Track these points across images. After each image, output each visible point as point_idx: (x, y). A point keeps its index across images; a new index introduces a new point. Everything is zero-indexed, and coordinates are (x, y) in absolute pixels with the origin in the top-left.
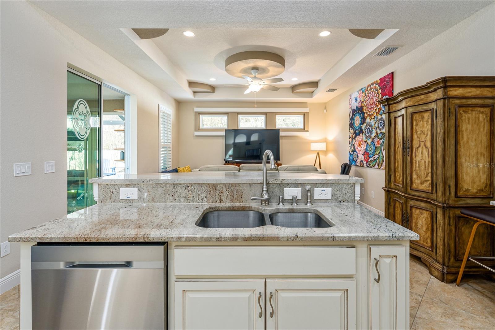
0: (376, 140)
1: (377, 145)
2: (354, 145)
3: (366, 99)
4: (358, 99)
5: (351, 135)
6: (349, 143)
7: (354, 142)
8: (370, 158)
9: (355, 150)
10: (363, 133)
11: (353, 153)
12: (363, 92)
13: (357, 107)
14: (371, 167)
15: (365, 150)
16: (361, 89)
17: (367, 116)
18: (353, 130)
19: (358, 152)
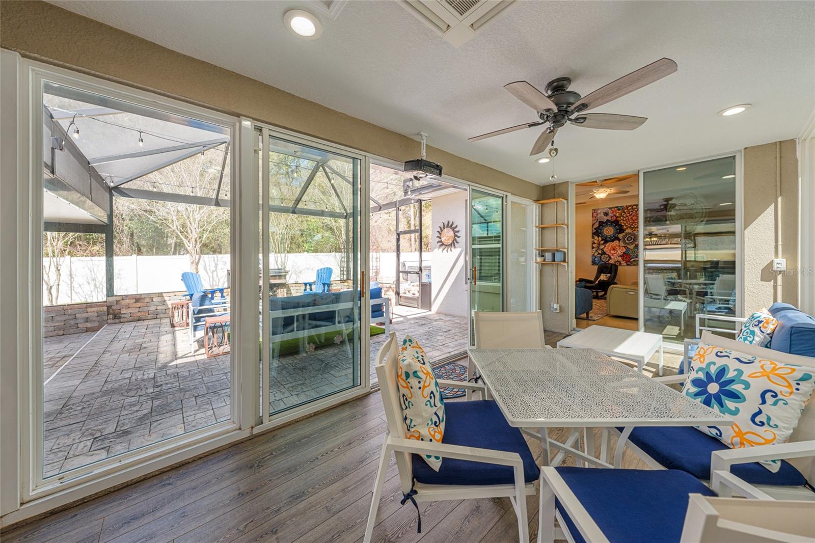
2: (602, 249)
3: (625, 216)
4: (611, 215)
5: (596, 242)
6: (593, 248)
7: (602, 247)
8: (631, 259)
9: (604, 253)
10: (619, 240)
11: (600, 256)
12: (619, 210)
13: (607, 220)
14: (634, 265)
15: (624, 253)
16: (616, 207)
17: (627, 228)
18: (600, 238)
19: (610, 255)
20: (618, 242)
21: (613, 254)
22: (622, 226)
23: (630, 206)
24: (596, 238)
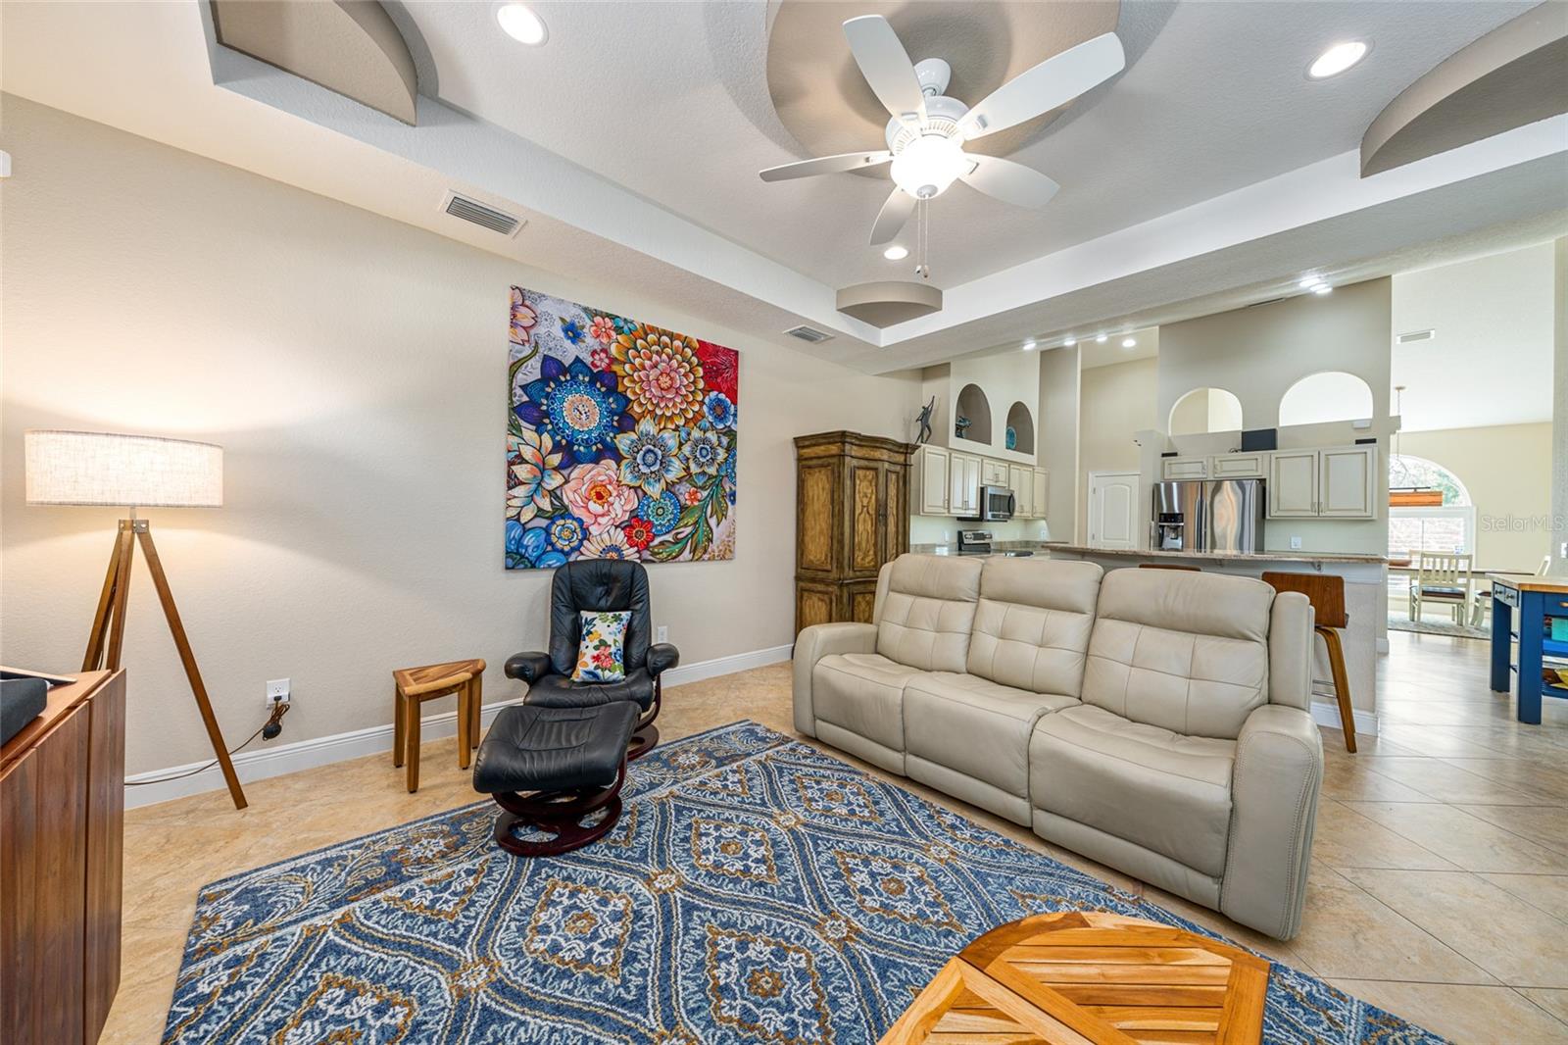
0: (684, 490)
1: (689, 503)
2: (552, 493)
3: (637, 361)
4: (590, 341)
5: (528, 453)
6: (513, 482)
7: (553, 481)
8: (655, 536)
9: (561, 512)
10: (618, 458)
11: (544, 523)
12: (619, 330)
13: (577, 360)
14: (662, 561)
15: (634, 515)
16: (612, 317)
17: (643, 415)
18: (546, 437)
19: (587, 520)
20: (612, 464)
21: (596, 516)
22: (629, 401)
23: (653, 330)
24: (529, 433)
